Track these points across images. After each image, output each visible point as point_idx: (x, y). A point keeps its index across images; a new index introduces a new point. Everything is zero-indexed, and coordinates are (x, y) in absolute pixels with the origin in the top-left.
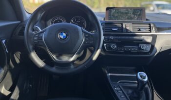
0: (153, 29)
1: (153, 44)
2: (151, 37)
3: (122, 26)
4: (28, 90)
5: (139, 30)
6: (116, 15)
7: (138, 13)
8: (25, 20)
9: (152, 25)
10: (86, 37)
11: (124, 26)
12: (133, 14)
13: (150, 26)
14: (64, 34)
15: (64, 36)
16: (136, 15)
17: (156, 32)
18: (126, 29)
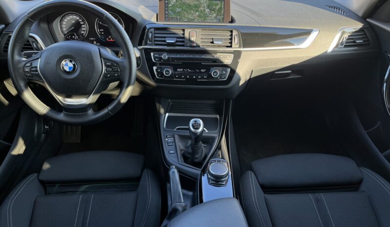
0: (236, 41)
1: (233, 67)
2: (232, 55)
3: (184, 34)
4: (43, 135)
5: (212, 42)
6: (178, 10)
7: (218, 7)
8: (11, 20)
9: (235, 33)
10: (107, 66)
11: (187, 35)
12: (208, 7)
13: (231, 35)
14: (71, 65)
15: (70, 68)
16: (214, 10)
17: (240, 47)
18: (189, 40)
